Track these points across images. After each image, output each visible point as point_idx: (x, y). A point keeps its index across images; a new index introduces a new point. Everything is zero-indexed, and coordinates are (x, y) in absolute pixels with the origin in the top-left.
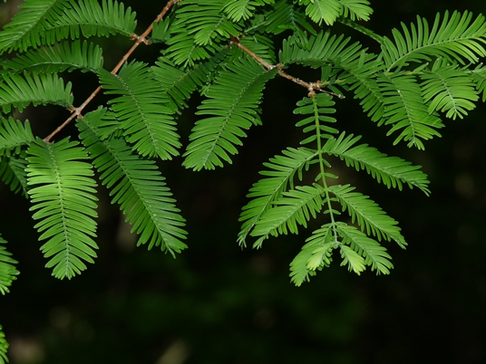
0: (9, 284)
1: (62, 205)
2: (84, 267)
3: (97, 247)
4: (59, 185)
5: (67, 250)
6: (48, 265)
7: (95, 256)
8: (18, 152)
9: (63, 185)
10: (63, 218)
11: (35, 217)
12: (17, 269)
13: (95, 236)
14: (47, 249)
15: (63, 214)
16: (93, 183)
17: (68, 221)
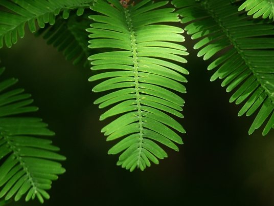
0: (48, 186)
1: (136, 79)
2: (163, 155)
3: (184, 132)
4: (134, 53)
5: (141, 134)
6: (113, 151)
7: (181, 142)
8: (80, 13)
9: (140, 54)
10: (138, 95)
11: (96, 89)
12: (63, 166)
13: (181, 116)
14: (111, 131)
15: (137, 90)
16: (183, 51)
17: (143, 97)
